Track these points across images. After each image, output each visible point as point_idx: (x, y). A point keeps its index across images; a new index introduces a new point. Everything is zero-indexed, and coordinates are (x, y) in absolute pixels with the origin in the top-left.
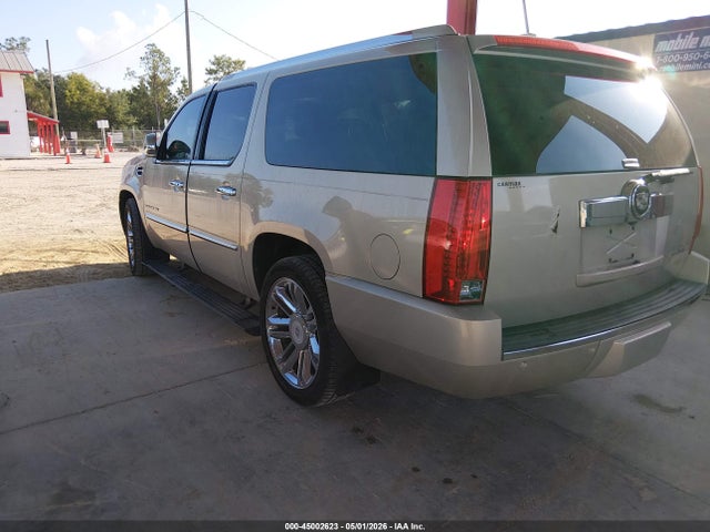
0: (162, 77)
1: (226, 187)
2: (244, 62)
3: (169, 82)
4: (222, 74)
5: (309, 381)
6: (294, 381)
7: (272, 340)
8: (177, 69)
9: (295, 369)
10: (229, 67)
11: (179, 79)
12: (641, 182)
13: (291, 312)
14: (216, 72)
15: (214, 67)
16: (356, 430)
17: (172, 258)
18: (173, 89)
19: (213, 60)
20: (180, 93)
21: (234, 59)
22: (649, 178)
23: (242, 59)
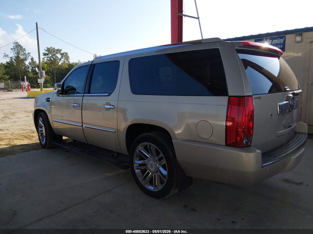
0: (22, 57)
1: (108, 105)
2: (61, 50)
3: (25, 59)
4: (51, 55)
5: (160, 187)
6: (151, 188)
7: (137, 171)
8: (29, 53)
9: (151, 182)
10: (54, 52)
11: (30, 58)
12: (291, 95)
13: (147, 157)
14: (48, 54)
15: (47, 52)
16: (185, 206)
17: (64, 138)
18: (27, 63)
19: (46, 49)
20: (30, 64)
21: (56, 49)
22: (293, 94)
23: (60, 49)
